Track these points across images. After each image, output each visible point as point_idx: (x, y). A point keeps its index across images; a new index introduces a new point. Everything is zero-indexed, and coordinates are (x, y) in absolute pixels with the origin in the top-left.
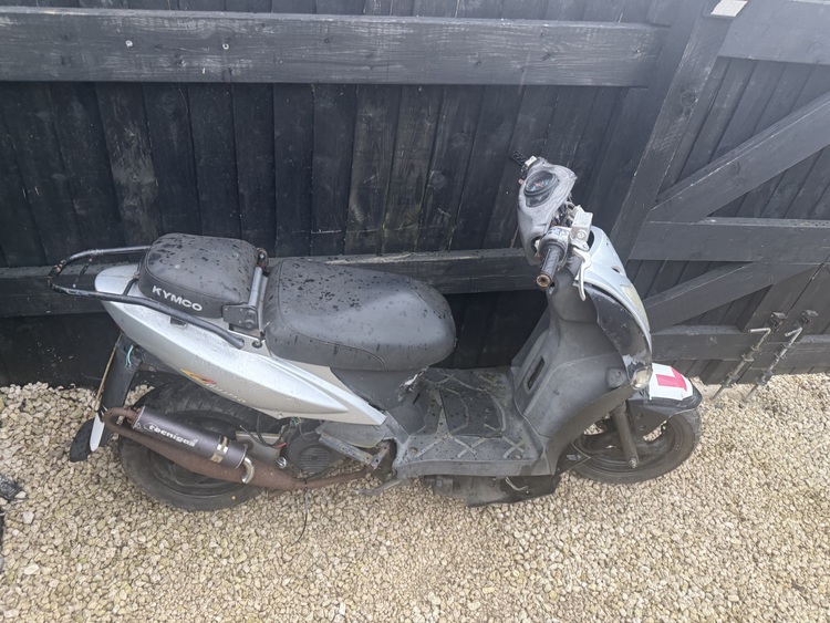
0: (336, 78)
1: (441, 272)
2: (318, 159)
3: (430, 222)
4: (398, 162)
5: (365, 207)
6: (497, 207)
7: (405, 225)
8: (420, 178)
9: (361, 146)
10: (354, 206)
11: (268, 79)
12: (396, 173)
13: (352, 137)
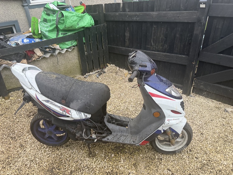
3: (163, 47)
5: (154, 43)
6: (175, 45)
8: (162, 38)
10: (152, 42)
12: (158, 37)
13: (152, 30)
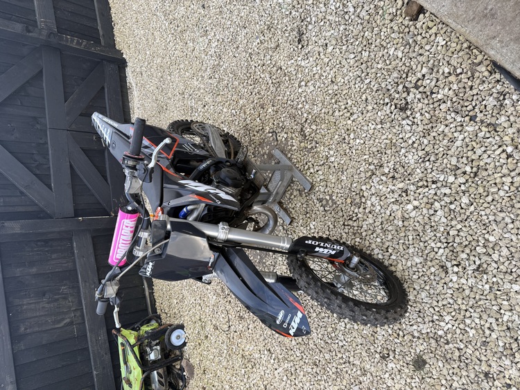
0: (9, 347)
1: (87, 284)
2: (44, 342)
3: (66, 294)
4: (41, 314)
5: (63, 319)
6: (57, 270)
7: (69, 302)
8: (48, 303)
9: (37, 329)
10: (62, 324)
11: (13, 369)
12: (46, 313)
13: (34, 333)
